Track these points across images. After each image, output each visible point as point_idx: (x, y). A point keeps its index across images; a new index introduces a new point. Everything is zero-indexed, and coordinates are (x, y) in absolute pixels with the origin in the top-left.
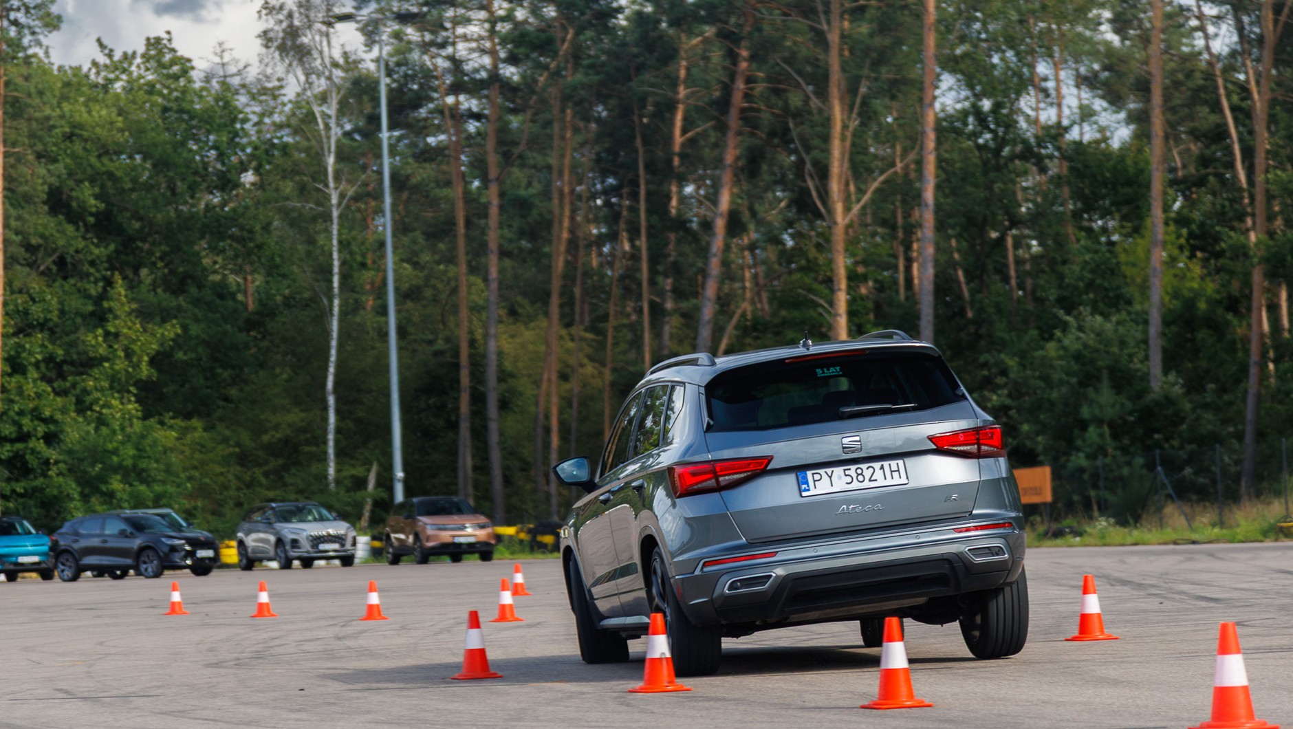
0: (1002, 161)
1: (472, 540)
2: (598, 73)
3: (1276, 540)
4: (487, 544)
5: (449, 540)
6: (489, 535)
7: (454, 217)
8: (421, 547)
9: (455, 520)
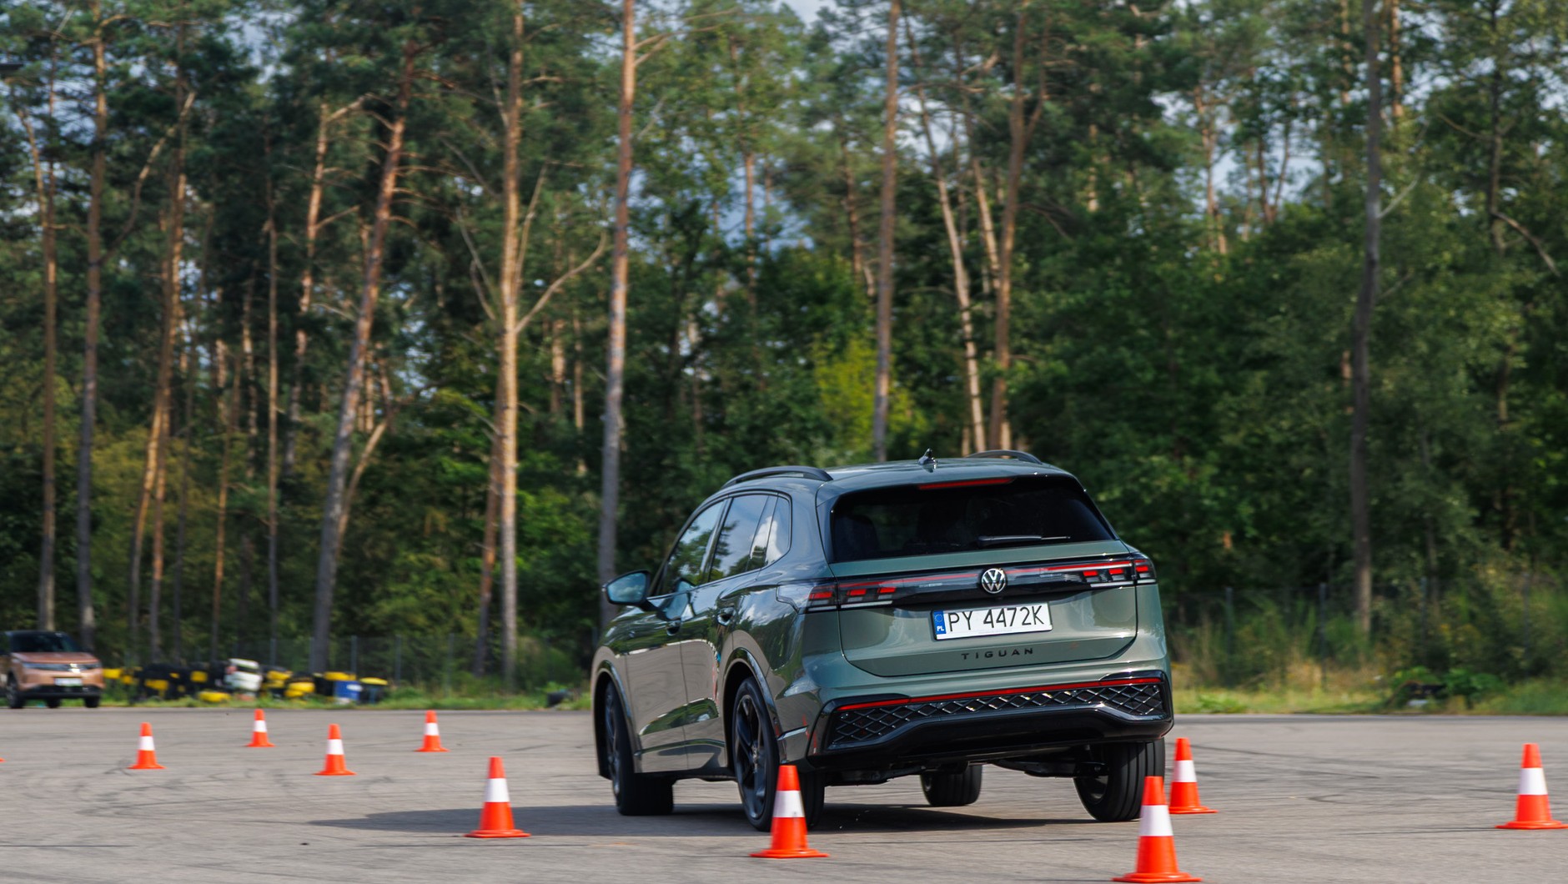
0: (695, 268)
1: (76, 682)
2: (227, 145)
4: (94, 688)
5: (50, 682)
6: (96, 678)
7: (43, 305)
8: (16, 688)
9: (57, 659)
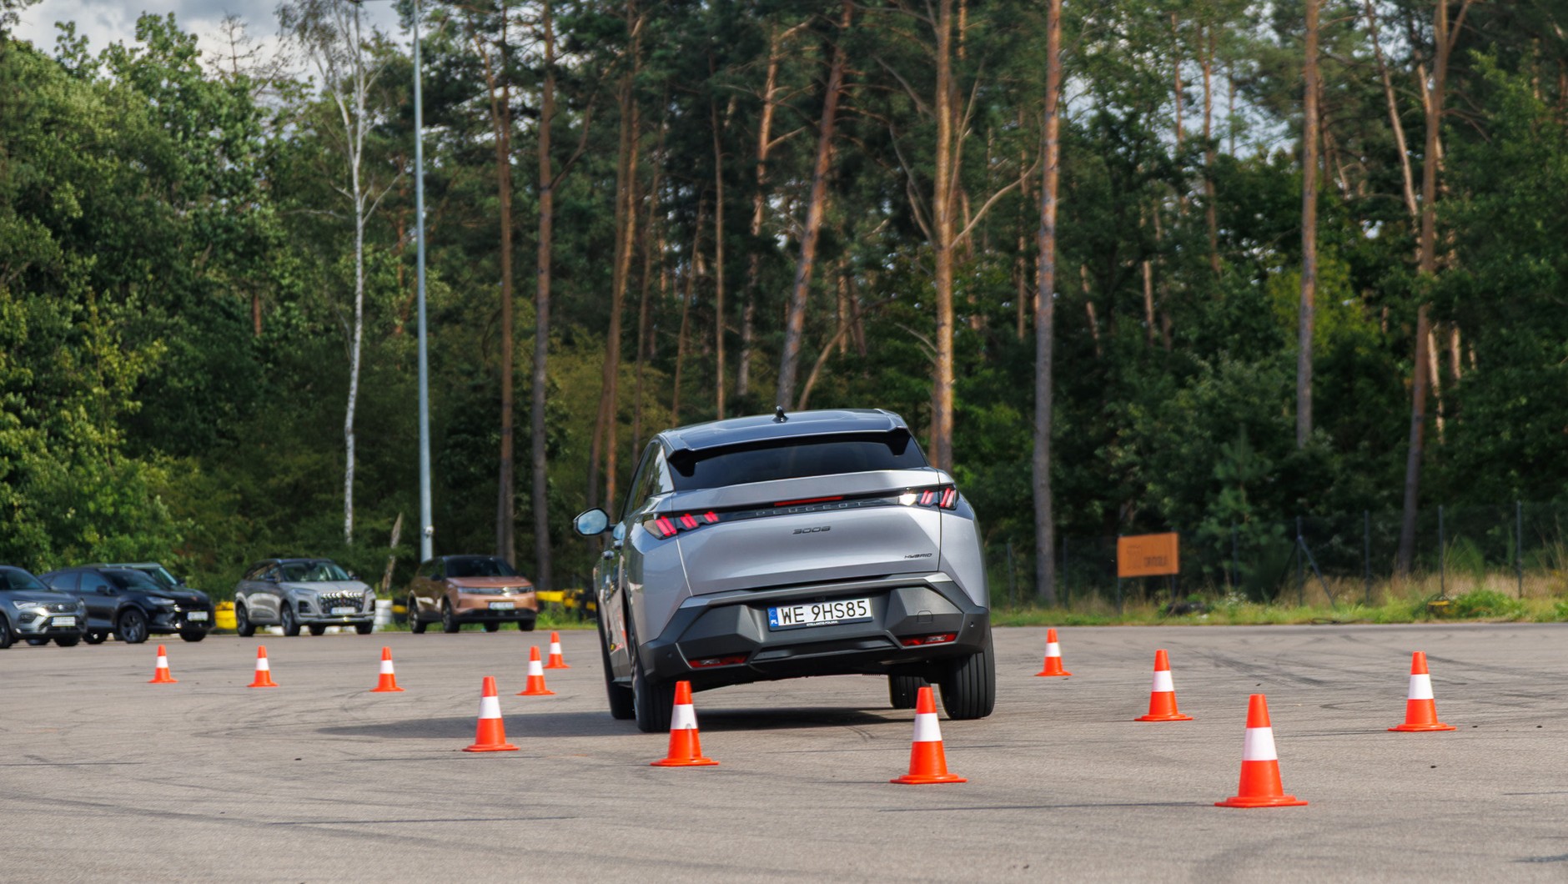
0: (1135, 180)
1: (510, 606)
2: (671, 66)
3: (1427, 621)
4: (528, 611)
5: (485, 606)
6: (530, 601)
7: (500, 230)
8: (451, 613)
9: (490, 582)
